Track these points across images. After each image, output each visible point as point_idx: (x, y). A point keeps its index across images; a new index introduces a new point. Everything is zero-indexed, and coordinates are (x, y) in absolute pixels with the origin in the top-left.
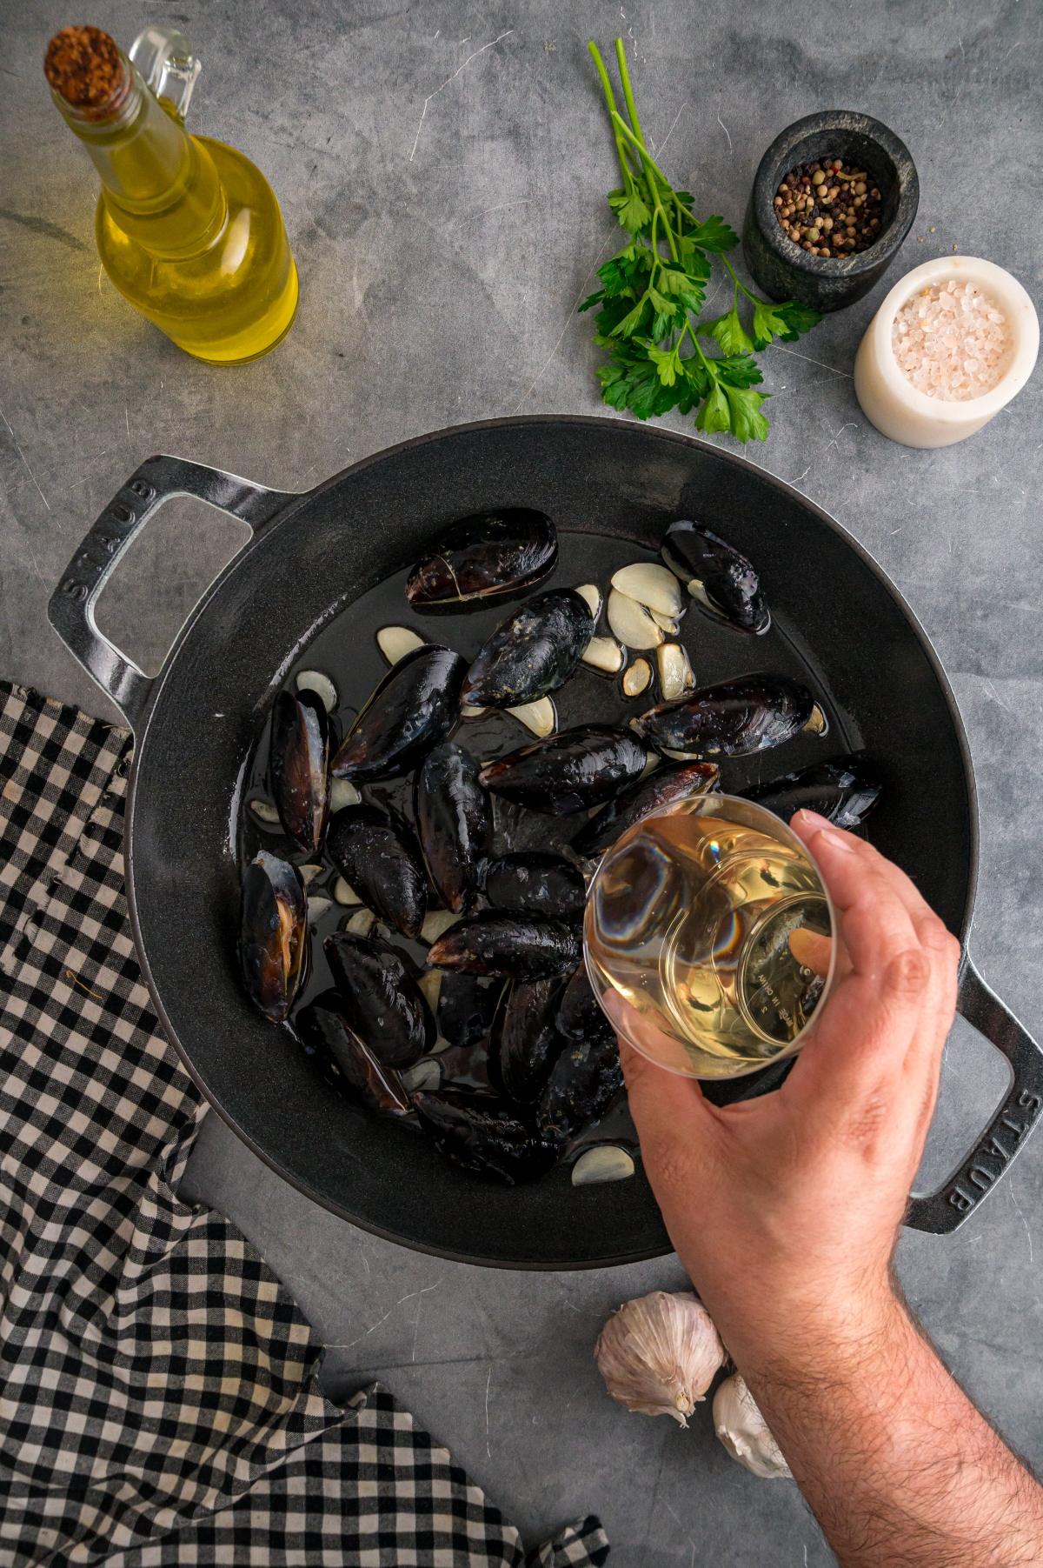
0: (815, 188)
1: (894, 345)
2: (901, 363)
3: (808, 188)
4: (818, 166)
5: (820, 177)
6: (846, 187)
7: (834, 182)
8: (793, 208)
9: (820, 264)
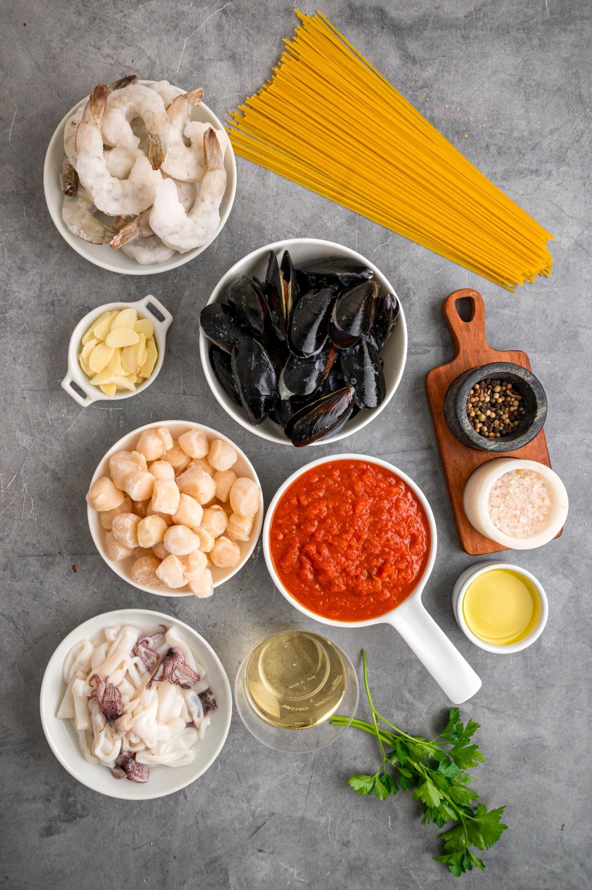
0: (493, 392)
1: (492, 490)
2: (490, 500)
3: (490, 391)
4: (499, 382)
5: (498, 389)
6: (509, 399)
7: (504, 394)
8: (477, 399)
9: (479, 439)
